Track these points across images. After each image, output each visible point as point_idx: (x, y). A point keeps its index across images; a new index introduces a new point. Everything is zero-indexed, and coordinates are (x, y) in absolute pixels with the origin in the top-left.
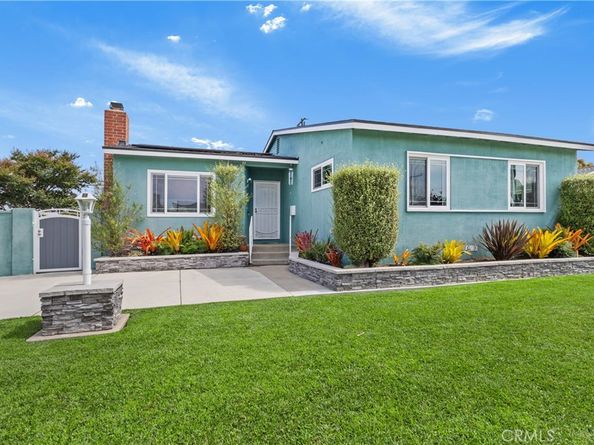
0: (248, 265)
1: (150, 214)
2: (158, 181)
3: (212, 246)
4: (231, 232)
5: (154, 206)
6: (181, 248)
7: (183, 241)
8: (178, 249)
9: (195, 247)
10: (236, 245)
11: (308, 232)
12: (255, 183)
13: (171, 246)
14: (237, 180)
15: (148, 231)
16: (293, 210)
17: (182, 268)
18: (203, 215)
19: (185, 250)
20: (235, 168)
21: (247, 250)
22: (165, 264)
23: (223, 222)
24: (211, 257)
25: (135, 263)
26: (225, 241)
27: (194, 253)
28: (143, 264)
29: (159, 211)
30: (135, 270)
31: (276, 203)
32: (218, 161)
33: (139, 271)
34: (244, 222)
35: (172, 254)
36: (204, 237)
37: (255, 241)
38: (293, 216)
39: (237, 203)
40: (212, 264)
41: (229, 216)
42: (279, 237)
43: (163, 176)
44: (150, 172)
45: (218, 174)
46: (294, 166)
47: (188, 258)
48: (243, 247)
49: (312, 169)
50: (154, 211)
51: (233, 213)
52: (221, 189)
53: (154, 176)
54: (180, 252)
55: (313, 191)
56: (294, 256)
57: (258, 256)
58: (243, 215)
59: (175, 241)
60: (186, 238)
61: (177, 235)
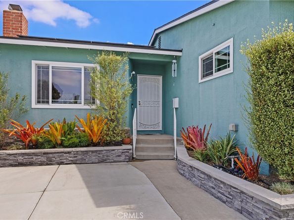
0: (132, 159)
1: (34, 105)
2: (42, 71)
3: (95, 140)
4: (113, 125)
5: (39, 98)
6: (62, 140)
7: (64, 134)
8: (59, 142)
9: (77, 141)
10: (119, 139)
11: (201, 127)
12: (139, 77)
13: (52, 139)
14: (120, 72)
15: (28, 123)
16: (176, 103)
17: (62, 163)
18: (87, 107)
19: (66, 143)
20: (119, 58)
21: (131, 143)
22: (44, 159)
23: (105, 114)
24: (93, 152)
25: (11, 158)
26: (107, 135)
27: (76, 146)
28: (20, 159)
29: (43, 102)
30: (11, 165)
31: (158, 96)
32: (101, 51)
33: (16, 166)
34: (127, 115)
35: (54, 147)
36: (87, 130)
37: (139, 132)
38: (176, 109)
39: (120, 94)
40: (94, 158)
41: (112, 108)
42: (161, 129)
43: (48, 68)
44: (34, 62)
45: (100, 63)
46: (177, 58)
47: (69, 153)
48: (127, 140)
49: (200, 57)
50: (39, 102)
51: (116, 104)
52: (104, 79)
53: (39, 67)
54: (62, 145)
55: (200, 81)
56: (182, 153)
57: (143, 150)
58: (127, 106)
59: (56, 133)
60: (69, 130)
61: (58, 127)
